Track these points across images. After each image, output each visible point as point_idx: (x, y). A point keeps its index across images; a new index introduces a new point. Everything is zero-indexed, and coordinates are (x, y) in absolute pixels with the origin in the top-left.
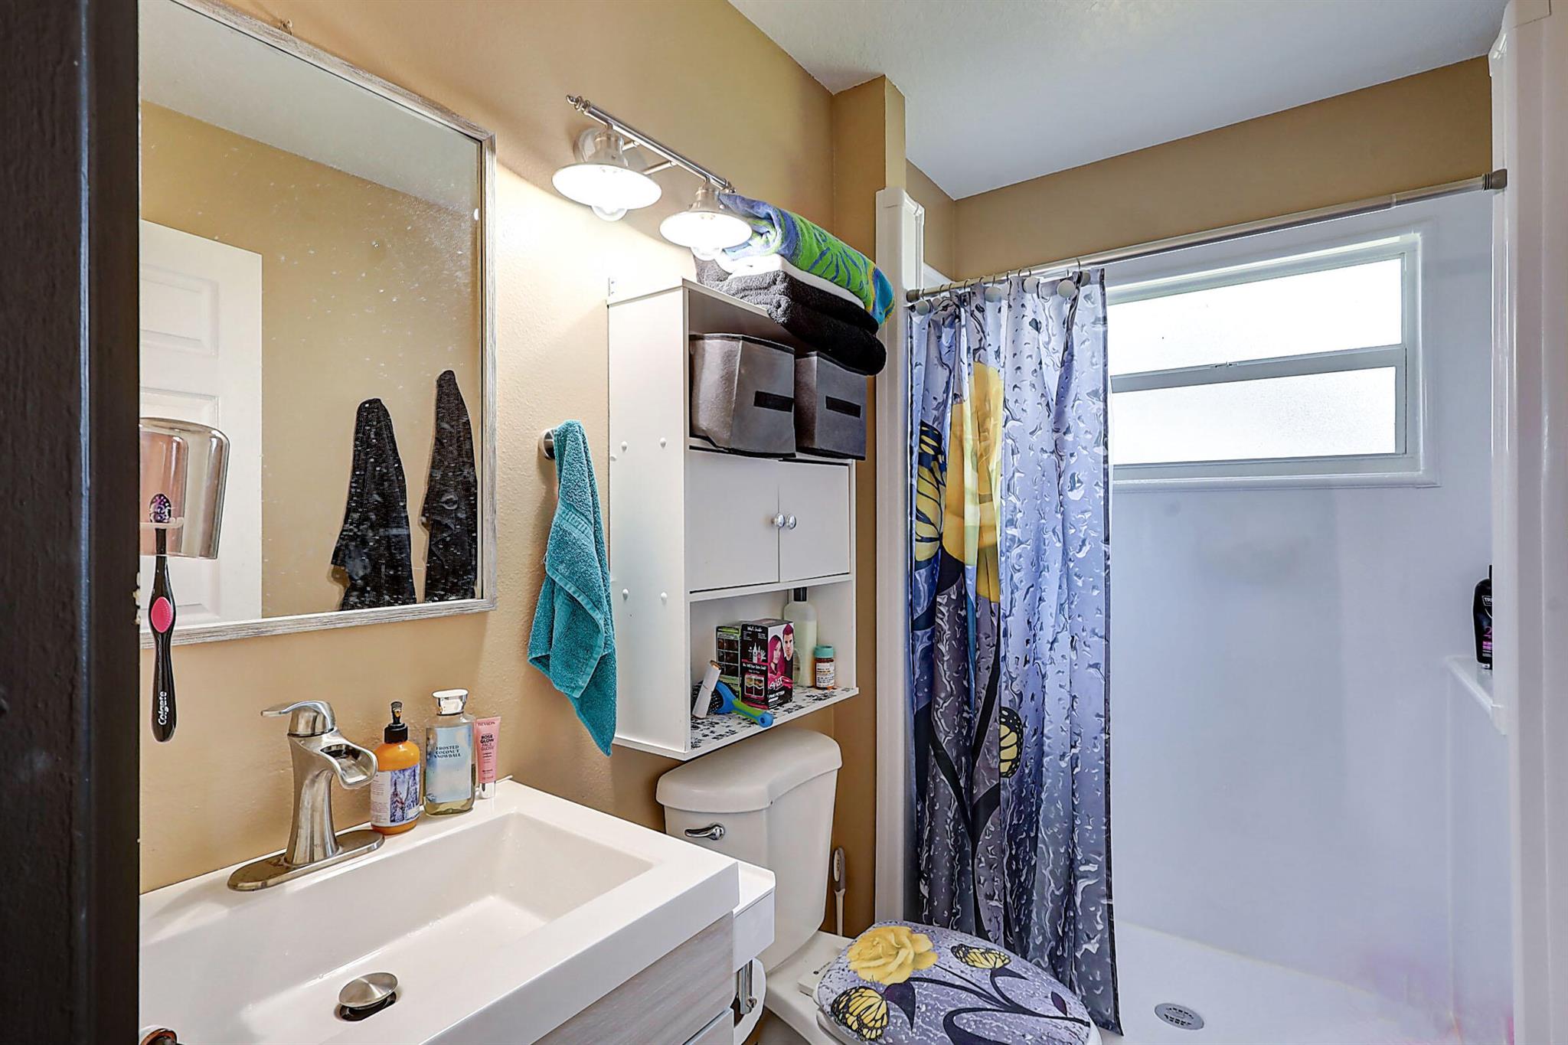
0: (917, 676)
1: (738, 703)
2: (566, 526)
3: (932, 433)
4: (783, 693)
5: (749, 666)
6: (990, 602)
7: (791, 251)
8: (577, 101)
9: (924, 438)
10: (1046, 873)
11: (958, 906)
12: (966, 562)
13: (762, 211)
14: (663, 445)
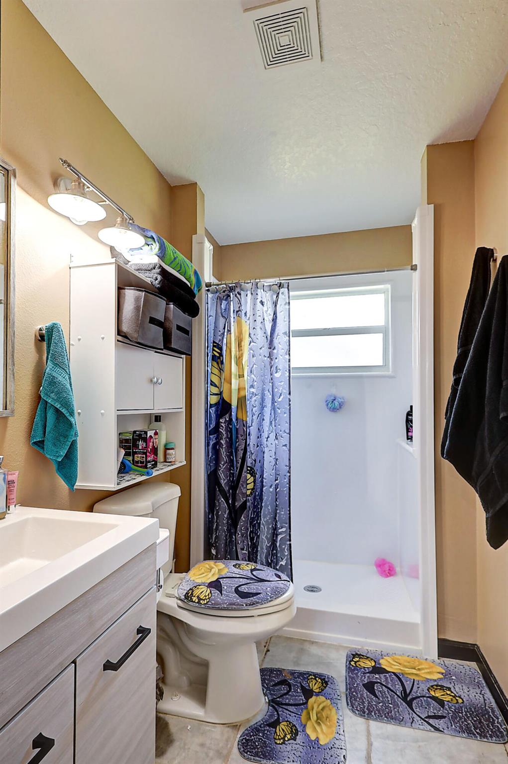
0: (210, 456)
1: (133, 466)
2: (54, 374)
3: (218, 346)
4: (153, 463)
5: (137, 450)
6: (243, 421)
7: (162, 255)
8: (65, 162)
9: (215, 348)
10: (264, 538)
11: (229, 556)
12: (232, 405)
13: (150, 234)
14: (103, 338)
